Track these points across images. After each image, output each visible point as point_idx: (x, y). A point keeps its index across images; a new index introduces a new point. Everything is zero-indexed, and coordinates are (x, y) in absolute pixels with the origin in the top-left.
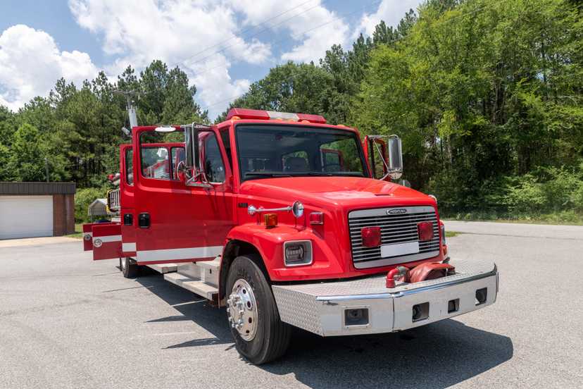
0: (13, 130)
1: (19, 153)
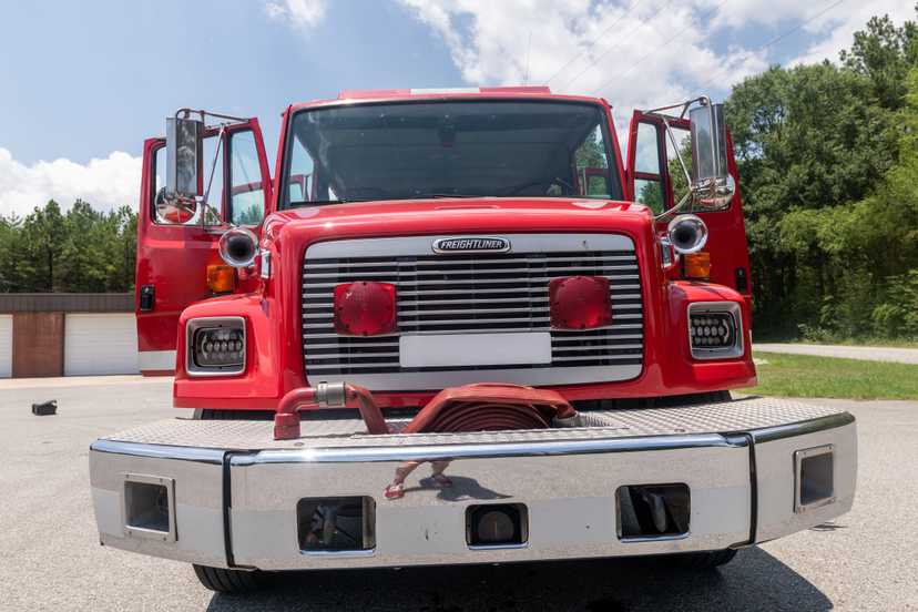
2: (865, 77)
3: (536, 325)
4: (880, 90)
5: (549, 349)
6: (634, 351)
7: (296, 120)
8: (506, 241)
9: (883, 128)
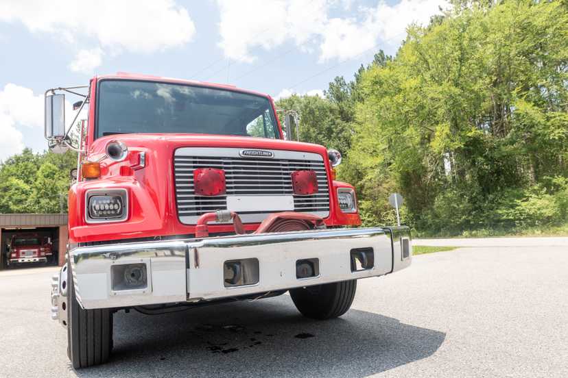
0: (36, 169)
1: (38, 190)
2: (335, 106)
3: (286, 192)
4: (341, 112)
6: (327, 205)
7: (101, 85)
8: (272, 153)
9: (344, 130)
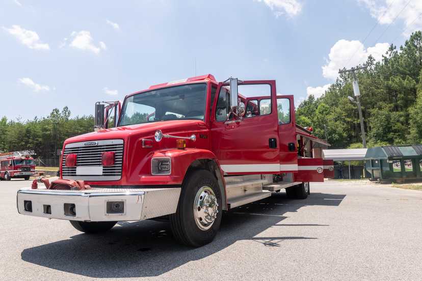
3: (99, 165)
5: (102, 171)
6: (119, 172)
8: (97, 143)
